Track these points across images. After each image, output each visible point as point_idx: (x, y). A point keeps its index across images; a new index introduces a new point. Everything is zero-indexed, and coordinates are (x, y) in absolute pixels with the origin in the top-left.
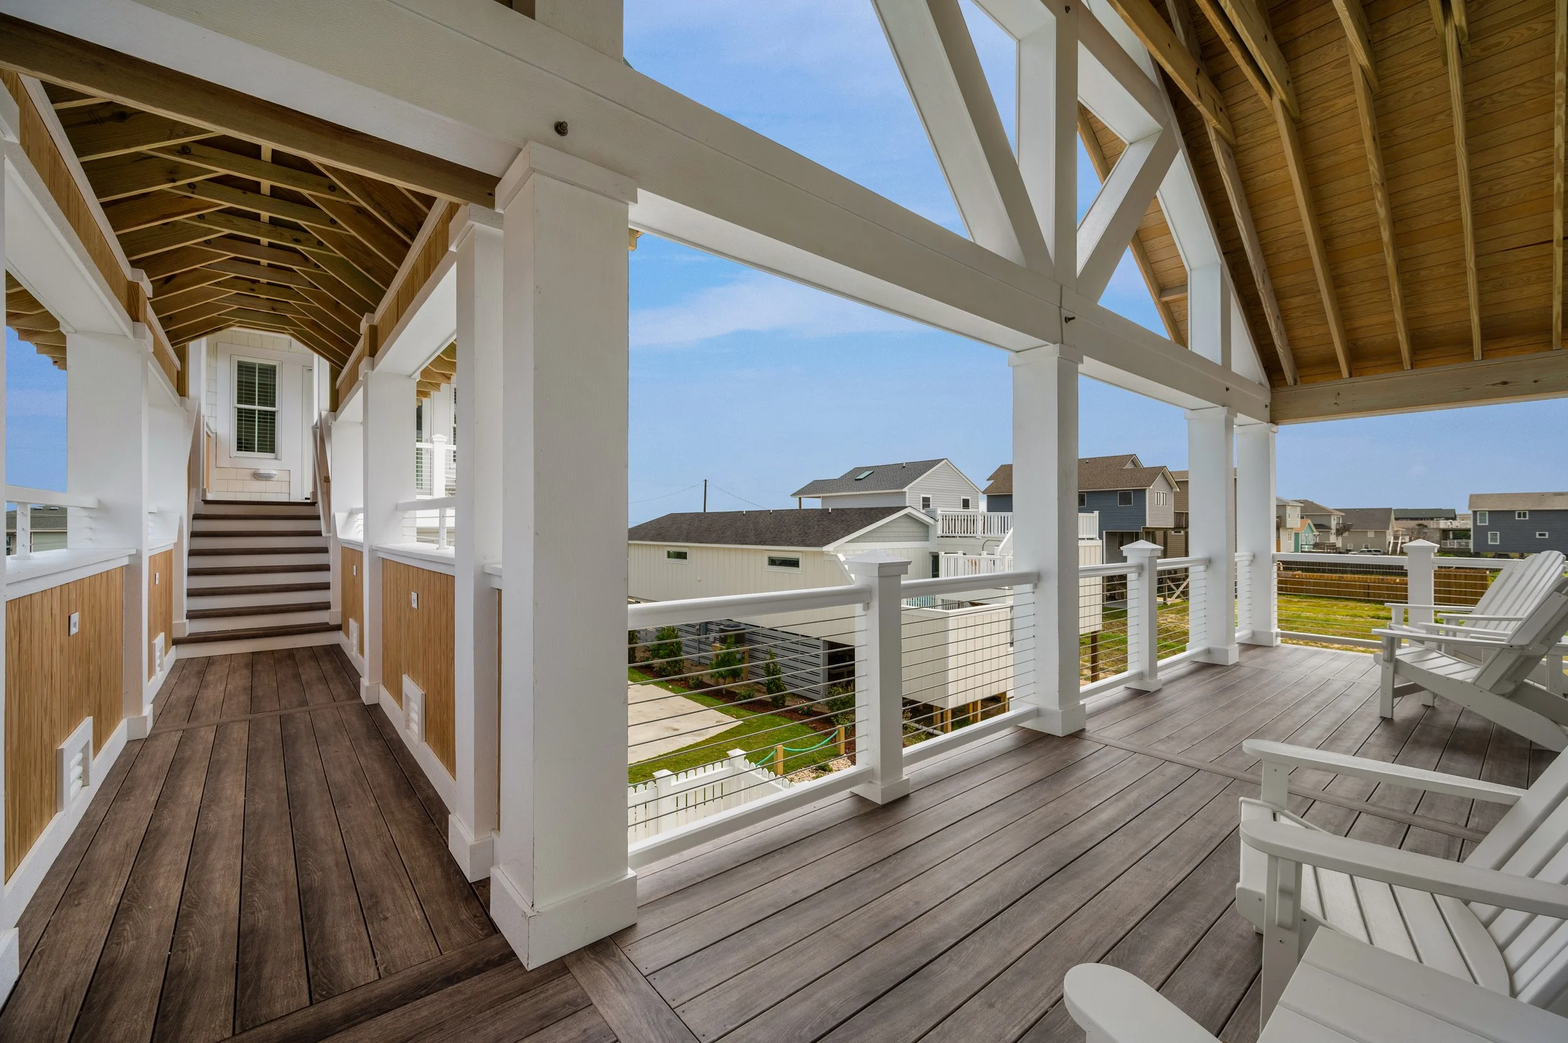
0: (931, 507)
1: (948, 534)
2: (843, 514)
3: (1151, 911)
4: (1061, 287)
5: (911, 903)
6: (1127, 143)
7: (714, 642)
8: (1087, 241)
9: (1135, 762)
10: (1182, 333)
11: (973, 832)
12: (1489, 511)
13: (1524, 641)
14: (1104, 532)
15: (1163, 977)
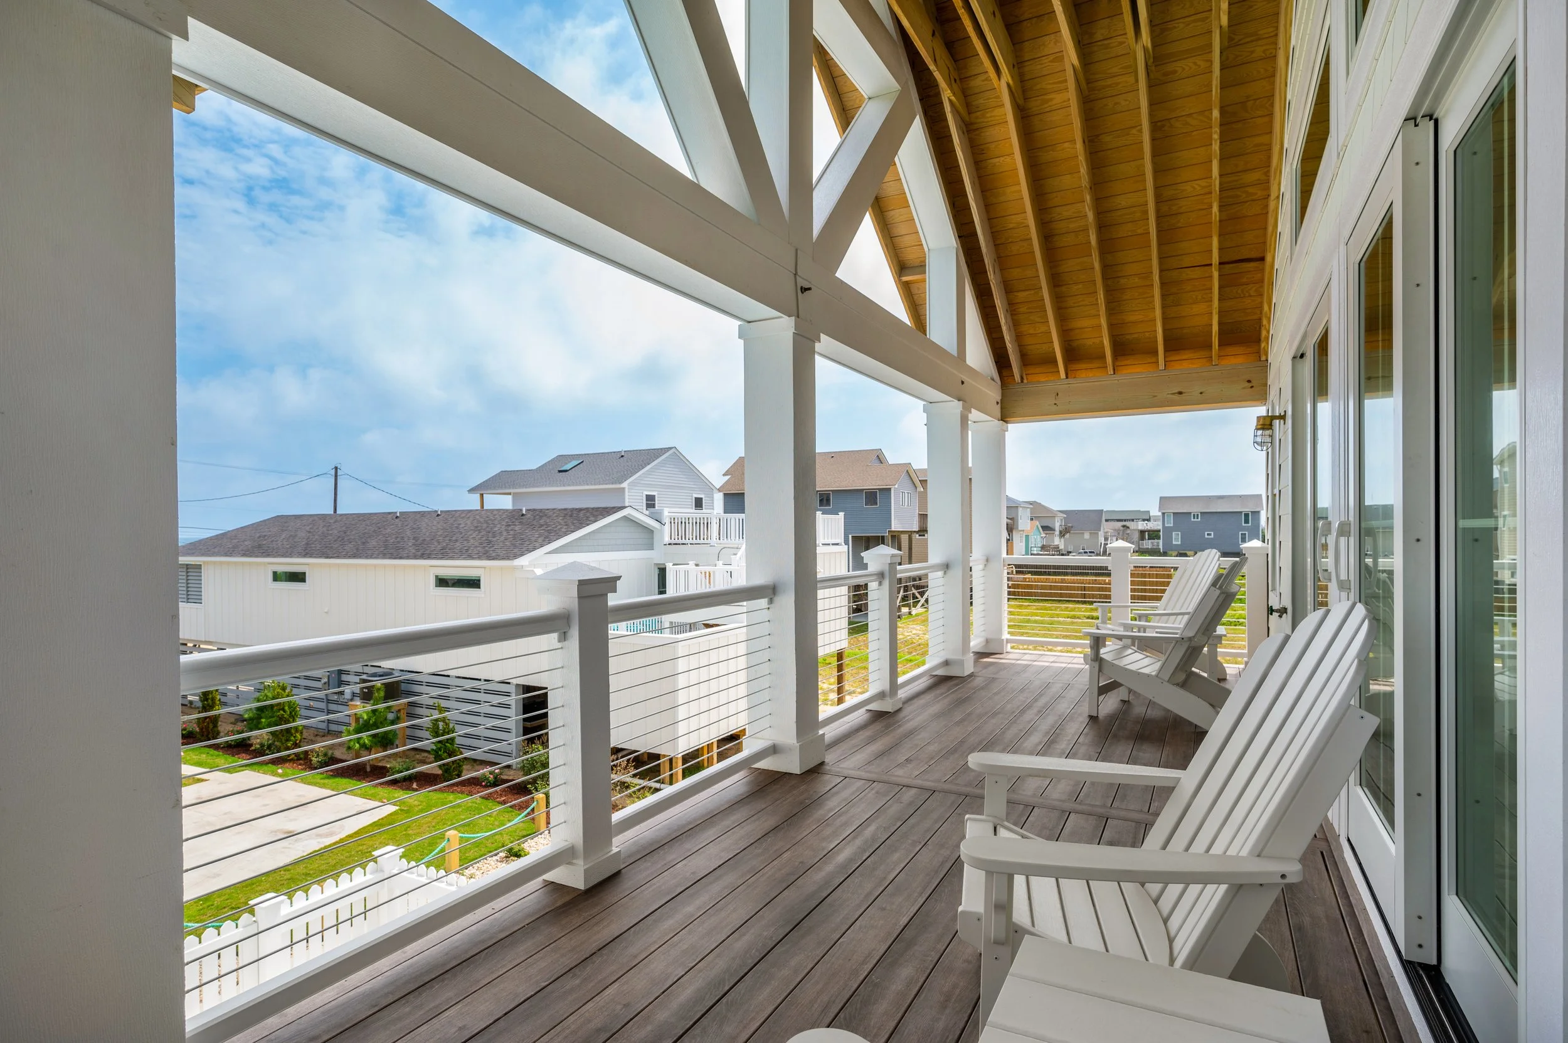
0: (657, 508)
1: (676, 541)
2: (541, 517)
3: (884, 954)
4: (797, 250)
5: (619, 1007)
6: (866, 97)
7: (352, 700)
8: (823, 203)
9: (873, 792)
10: (921, 317)
11: (698, 902)
12: (1174, 513)
13: (1191, 634)
14: (850, 536)
15: (893, 1024)
